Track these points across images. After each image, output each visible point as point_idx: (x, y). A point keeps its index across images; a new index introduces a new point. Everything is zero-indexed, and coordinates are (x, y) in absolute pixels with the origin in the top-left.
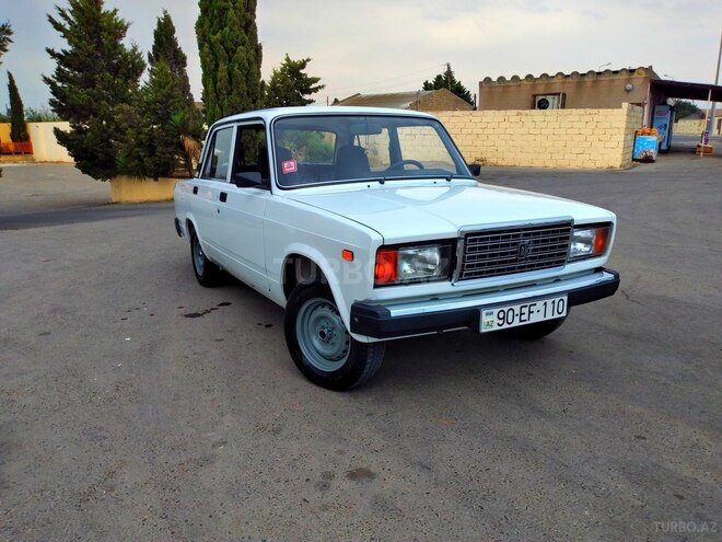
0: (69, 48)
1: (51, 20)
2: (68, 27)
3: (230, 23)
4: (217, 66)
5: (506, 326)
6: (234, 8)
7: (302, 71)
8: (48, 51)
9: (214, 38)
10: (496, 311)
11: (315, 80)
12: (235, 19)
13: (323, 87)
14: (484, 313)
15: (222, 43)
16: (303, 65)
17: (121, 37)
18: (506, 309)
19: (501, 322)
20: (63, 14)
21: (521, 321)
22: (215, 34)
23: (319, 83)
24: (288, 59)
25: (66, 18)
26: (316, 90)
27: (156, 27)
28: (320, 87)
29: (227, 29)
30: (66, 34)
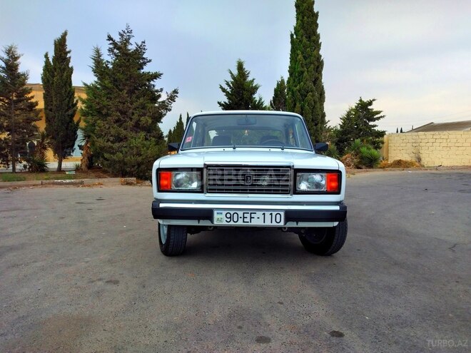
0: (227, 101)
1: (221, 87)
2: (229, 90)
3: (304, 80)
4: (295, 105)
5: (232, 223)
6: (308, 71)
7: (369, 107)
8: (219, 103)
9: (295, 89)
10: (224, 213)
11: (378, 113)
12: (308, 77)
13: (384, 117)
14: (215, 212)
15: (299, 92)
16: (370, 103)
17: (254, 93)
18: (232, 213)
19: (228, 220)
20: (228, 84)
21: (244, 222)
22: (296, 86)
23: (381, 114)
24: (361, 100)
25: (229, 86)
26: (378, 118)
27: (276, 86)
28: (381, 117)
29: (302, 83)
30: (227, 94)
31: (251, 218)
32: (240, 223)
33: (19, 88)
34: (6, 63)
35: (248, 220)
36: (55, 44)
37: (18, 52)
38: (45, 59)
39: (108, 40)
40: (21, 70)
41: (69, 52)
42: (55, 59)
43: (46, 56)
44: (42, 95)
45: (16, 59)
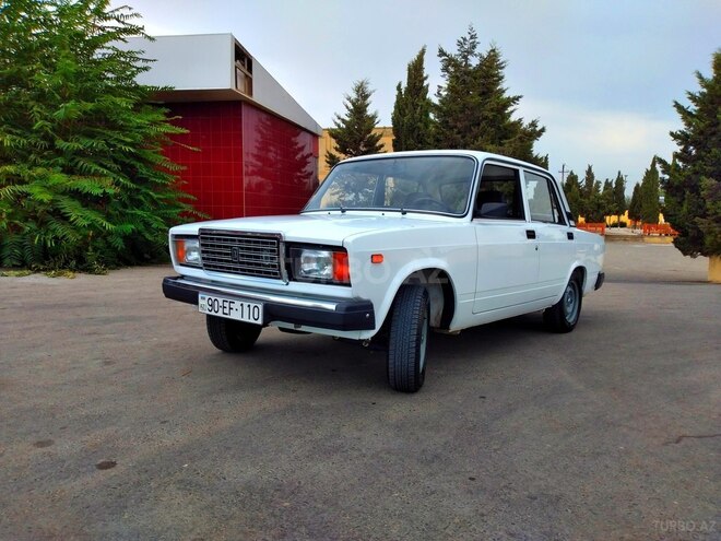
5: (212, 313)
10: (207, 297)
14: (200, 296)
18: (213, 298)
19: (210, 308)
21: (223, 313)
31: (231, 309)
32: (220, 314)
33: (365, 134)
34: (353, 104)
35: (226, 311)
36: (409, 70)
37: (369, 88)
38: (396, 92)
39: (440, 56)
40: (370, 111)
41: (426, 78)
42: (408, 90)
43: (399, 88)
44: (391, 143)
45: (367, 96)
